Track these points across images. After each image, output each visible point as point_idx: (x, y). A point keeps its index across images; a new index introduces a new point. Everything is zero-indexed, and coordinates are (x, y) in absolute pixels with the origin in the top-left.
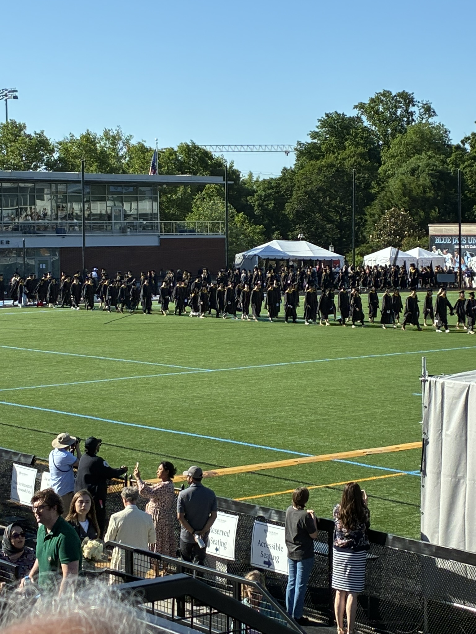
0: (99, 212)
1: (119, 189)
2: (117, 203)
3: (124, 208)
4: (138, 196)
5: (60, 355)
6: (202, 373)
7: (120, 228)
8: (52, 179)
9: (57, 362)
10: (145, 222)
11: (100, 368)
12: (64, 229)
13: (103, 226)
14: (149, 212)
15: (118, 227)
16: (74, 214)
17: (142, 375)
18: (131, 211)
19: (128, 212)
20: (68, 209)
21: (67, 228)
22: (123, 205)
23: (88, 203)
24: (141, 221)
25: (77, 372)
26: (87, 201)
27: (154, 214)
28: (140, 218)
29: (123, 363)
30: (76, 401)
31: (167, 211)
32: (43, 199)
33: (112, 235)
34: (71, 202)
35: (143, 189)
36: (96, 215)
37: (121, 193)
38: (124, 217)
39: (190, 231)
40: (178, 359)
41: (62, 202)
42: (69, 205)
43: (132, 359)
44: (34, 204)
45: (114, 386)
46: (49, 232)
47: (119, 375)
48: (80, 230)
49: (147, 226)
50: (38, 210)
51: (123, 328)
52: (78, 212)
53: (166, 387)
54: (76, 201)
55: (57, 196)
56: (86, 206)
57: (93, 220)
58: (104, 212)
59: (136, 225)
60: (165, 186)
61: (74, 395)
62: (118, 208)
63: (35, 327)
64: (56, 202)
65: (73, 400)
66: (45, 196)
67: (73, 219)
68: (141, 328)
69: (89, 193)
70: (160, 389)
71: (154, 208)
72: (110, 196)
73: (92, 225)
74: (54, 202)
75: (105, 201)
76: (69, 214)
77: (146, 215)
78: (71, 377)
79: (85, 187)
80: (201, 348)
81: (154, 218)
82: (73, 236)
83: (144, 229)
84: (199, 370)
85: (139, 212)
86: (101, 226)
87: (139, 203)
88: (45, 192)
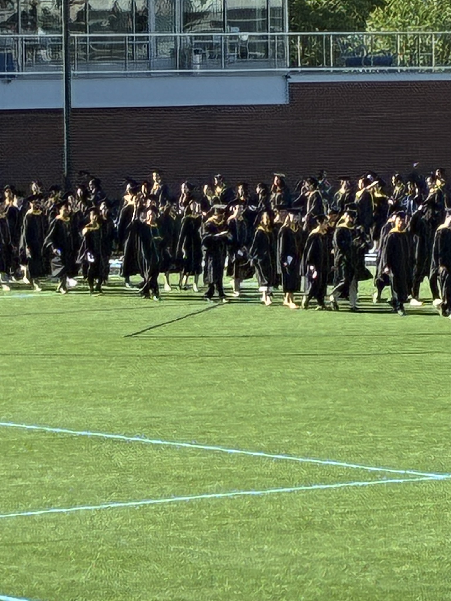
0: (109, 6)
6: (414, 484)
7: (173, 52)
10: (245, 36)
11: (116, 466)
13: (123, 47)
14: (259, 4)
15: (165, 49)
17: (237, 487)
19: (197, 7)
24: (235, 31)
25: (47, 479)
27: (274, 9)
28: (232, 24)
29: (183, 453)
30: (45, 565)
33: (149, 75)
36: (102, 14)
38: (186, 21)
39: (379, 62)
40: (342, 442)
43: (210, 442)
45: (154, 522)
47: (170, 489)
48: (56, 60)
49: (253, 47)
51: (179, 350)
52: (49, 5)
53: (309, 525)
58: (124, 6)
59: (218, 46)
61: (40, 548)
65: (35, 562)
67: (34, 28)
68: (233, 351)
70: (289, 532)
73: (89, 43)
76: (24, 13)
77: (249, 12)
78: (29, 493)
80: (411, 409)
81: (274, 22)
82: (33, 77)
83: (244, 55)
84: (406, 476)
85: (229, 6)
86: (118, 47)
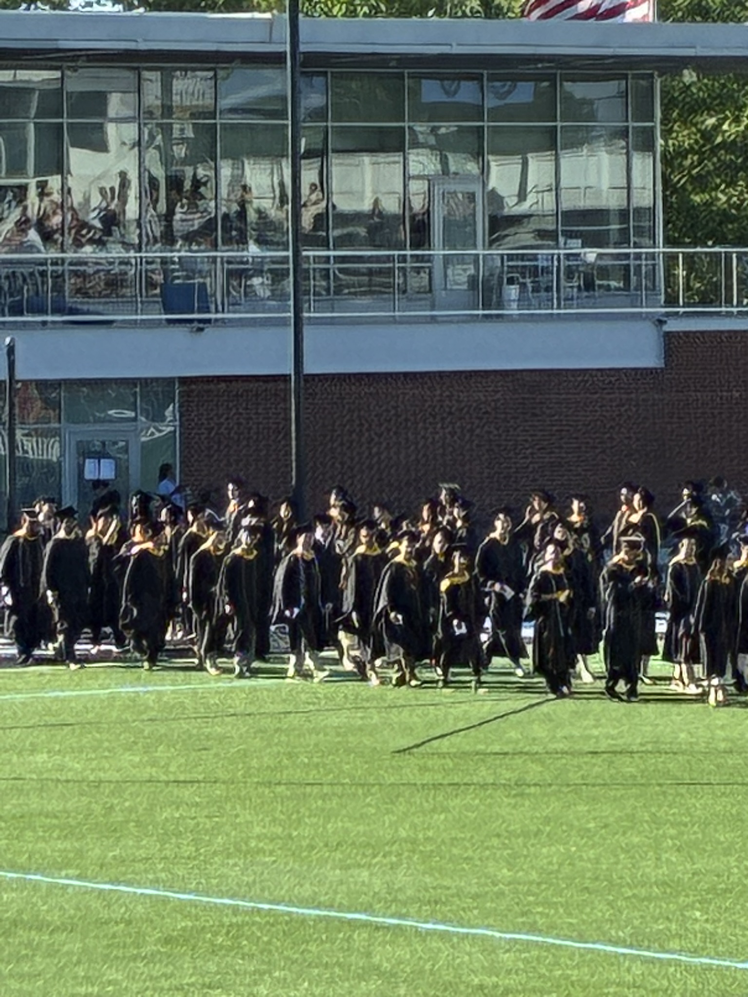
0: (366, 206)
1: (466, 93)
2: (455, 162)
3: (492, 183)
4: (559, 124)
5: (181, 908)
7: (473, 281)
8: (143, 46)
9: (168, 941)
10: (591, 255)
11: (377, 969)
12: (203, 286)
13: (390, 272)
14: (613, 201)
15: (460, 276)
16: (252, 216)
18: (522, 195)
19: (512, 207)
20: (224, 192)
21: (216, 284)
22: (485, 171)
23: (316, 163)
24: (575, 246)
25: (263, 990)
26: (310, 154)
27: (638, 211)
28: (569, 235)
29: (488, 947)
31: (697, 199)
32: (101, 146)
33: (433, 320)
34: (235, 156)
35: (579, 90)
36: (356, 218)
37: (477, 112)
38: (492, 231)
41: (191, 160)
42: (226, 171)
43: (533, 929)
44: (60, 167)
46: (132, 304)
48: (278, 295)
49: (604, 272)
50: (77, 199)
51: (484, 774)
52: (266, 204)
54: (257, 153)
55: (167, 130)
56: (309, 175)
57: (341, 242)
58: (391, 205)
59: (546, 271)
60: (689, 76)
62: (460, 188)
63: (61, 768)
64: (167, 160)
66: (111, 129)
67: (242, 241)
68: (574, 777)
69: (320, 114)
71: (636, 182)
72: (420, 128)
73: (334, 268)
74: (152, 157)
75: (400, 148)
76: (226, 217)
77: (597, 215)
79: (302, 83)
81: (639, 231)
82: (241, 323)
83: (589, 286)
85: (565, 205)
86: (380, 272)
87: (563, 162)
88: (112, 112)
